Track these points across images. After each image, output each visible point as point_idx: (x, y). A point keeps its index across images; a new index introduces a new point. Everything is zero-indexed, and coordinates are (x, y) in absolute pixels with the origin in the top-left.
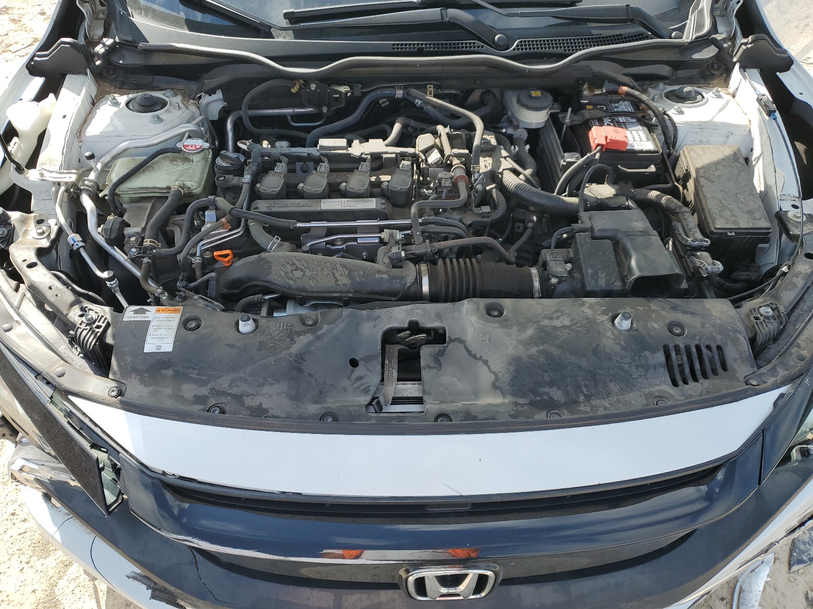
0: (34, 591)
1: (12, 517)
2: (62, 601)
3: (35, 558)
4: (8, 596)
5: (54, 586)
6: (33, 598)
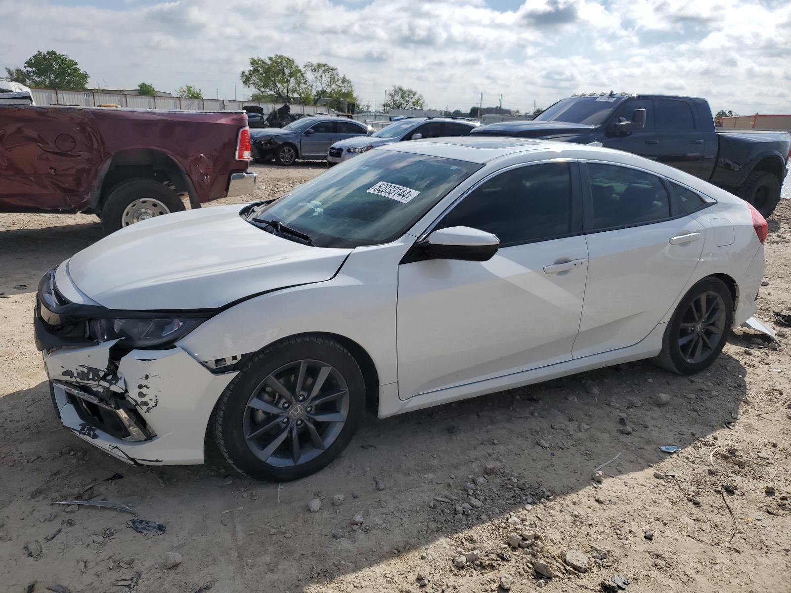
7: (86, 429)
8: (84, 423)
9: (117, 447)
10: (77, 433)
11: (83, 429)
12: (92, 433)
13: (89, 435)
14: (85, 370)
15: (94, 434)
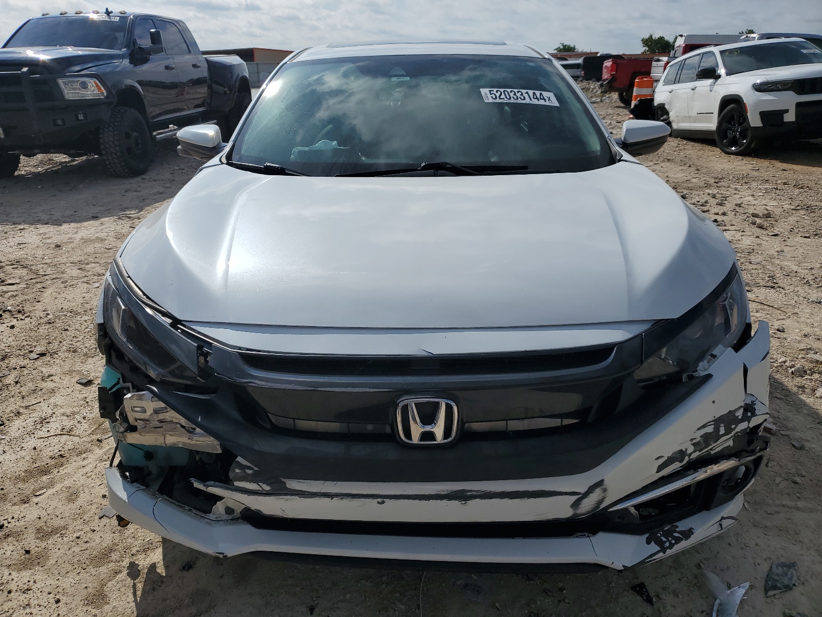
0: (86, 587)
1: (77, 540)
2: (109, 596)
3: (90, 567)
4: (63, 590)
5: (103, 585)
6: (84, 592)
7: (664, 539)
8: (647, 535)
9: (723, 518)
10: (661, 555)
11: (660, 543)
12: (676, 535)
13: (678, 540)
14: (710, 429)
15: (680, 532)
